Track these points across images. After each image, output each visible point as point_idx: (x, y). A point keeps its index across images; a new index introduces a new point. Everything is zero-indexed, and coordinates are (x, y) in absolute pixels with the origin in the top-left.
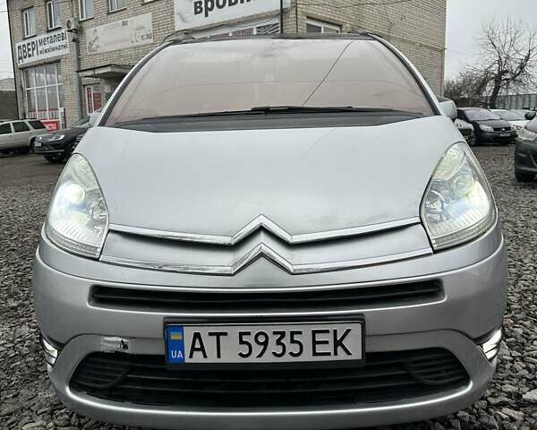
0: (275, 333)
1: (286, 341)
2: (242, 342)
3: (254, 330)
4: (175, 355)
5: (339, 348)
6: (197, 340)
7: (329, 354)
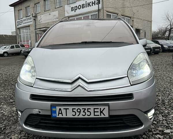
0: (83, 109)
1: (86, 111)
2: (73, 111)
3: (77, 108)
4: (54, 115)
5: (102, 114)
6: (60, 111)
7: (99, 115)
